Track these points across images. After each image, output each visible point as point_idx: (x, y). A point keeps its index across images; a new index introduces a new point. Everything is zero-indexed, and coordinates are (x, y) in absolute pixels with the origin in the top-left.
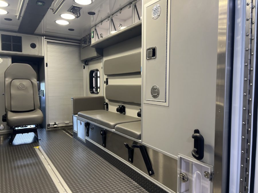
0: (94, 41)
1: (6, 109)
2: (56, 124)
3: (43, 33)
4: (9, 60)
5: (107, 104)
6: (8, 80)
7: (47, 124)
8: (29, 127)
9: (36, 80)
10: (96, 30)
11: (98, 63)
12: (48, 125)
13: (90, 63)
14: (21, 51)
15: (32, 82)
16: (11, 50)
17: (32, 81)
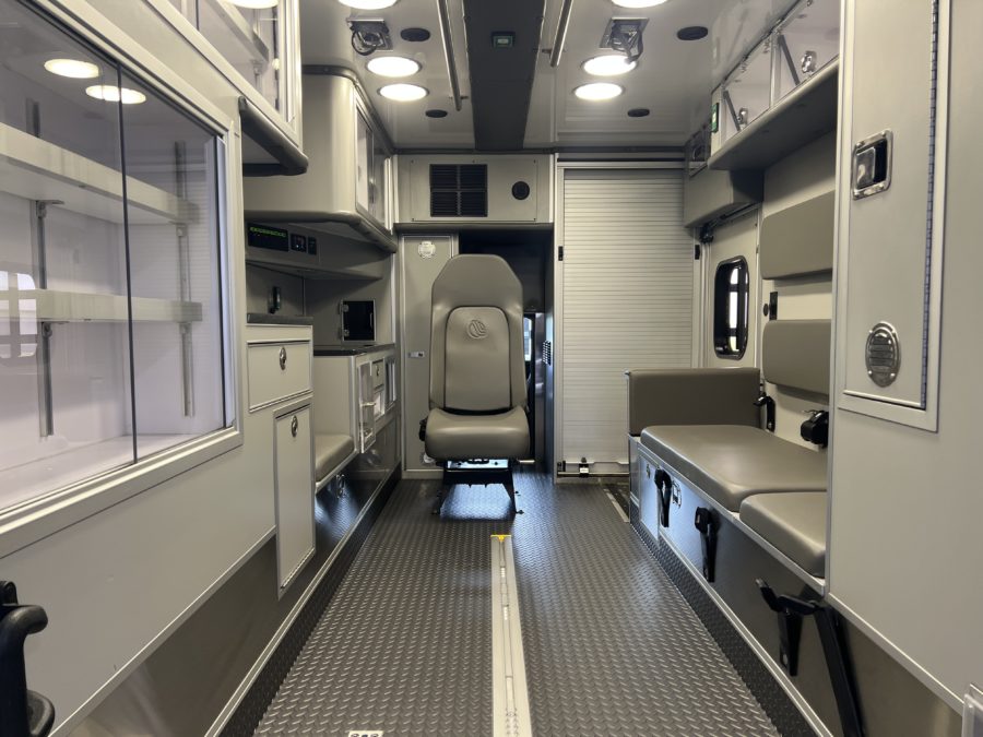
0: (718, 145)
1: (430, 401)
2: (586, 466)
3: (552, 141)
4: (453, 246)
5: (770, 403)
6: (440, 309)
7: (557, 460)
8: (491, 465)
9: (519, 307)
10: (726, 96)
11: (747, 229)
12: (559, 465)
13: (719, 233)
14: (483, 213)
15: (507, 316)
16: (455, 214)
17: (510, 311)
